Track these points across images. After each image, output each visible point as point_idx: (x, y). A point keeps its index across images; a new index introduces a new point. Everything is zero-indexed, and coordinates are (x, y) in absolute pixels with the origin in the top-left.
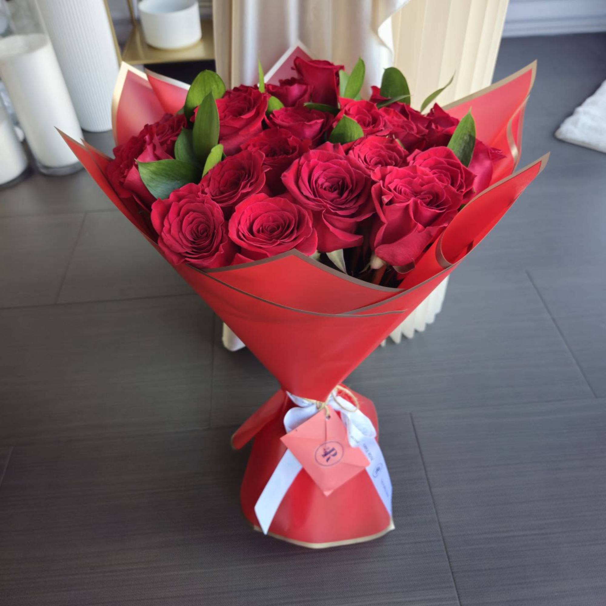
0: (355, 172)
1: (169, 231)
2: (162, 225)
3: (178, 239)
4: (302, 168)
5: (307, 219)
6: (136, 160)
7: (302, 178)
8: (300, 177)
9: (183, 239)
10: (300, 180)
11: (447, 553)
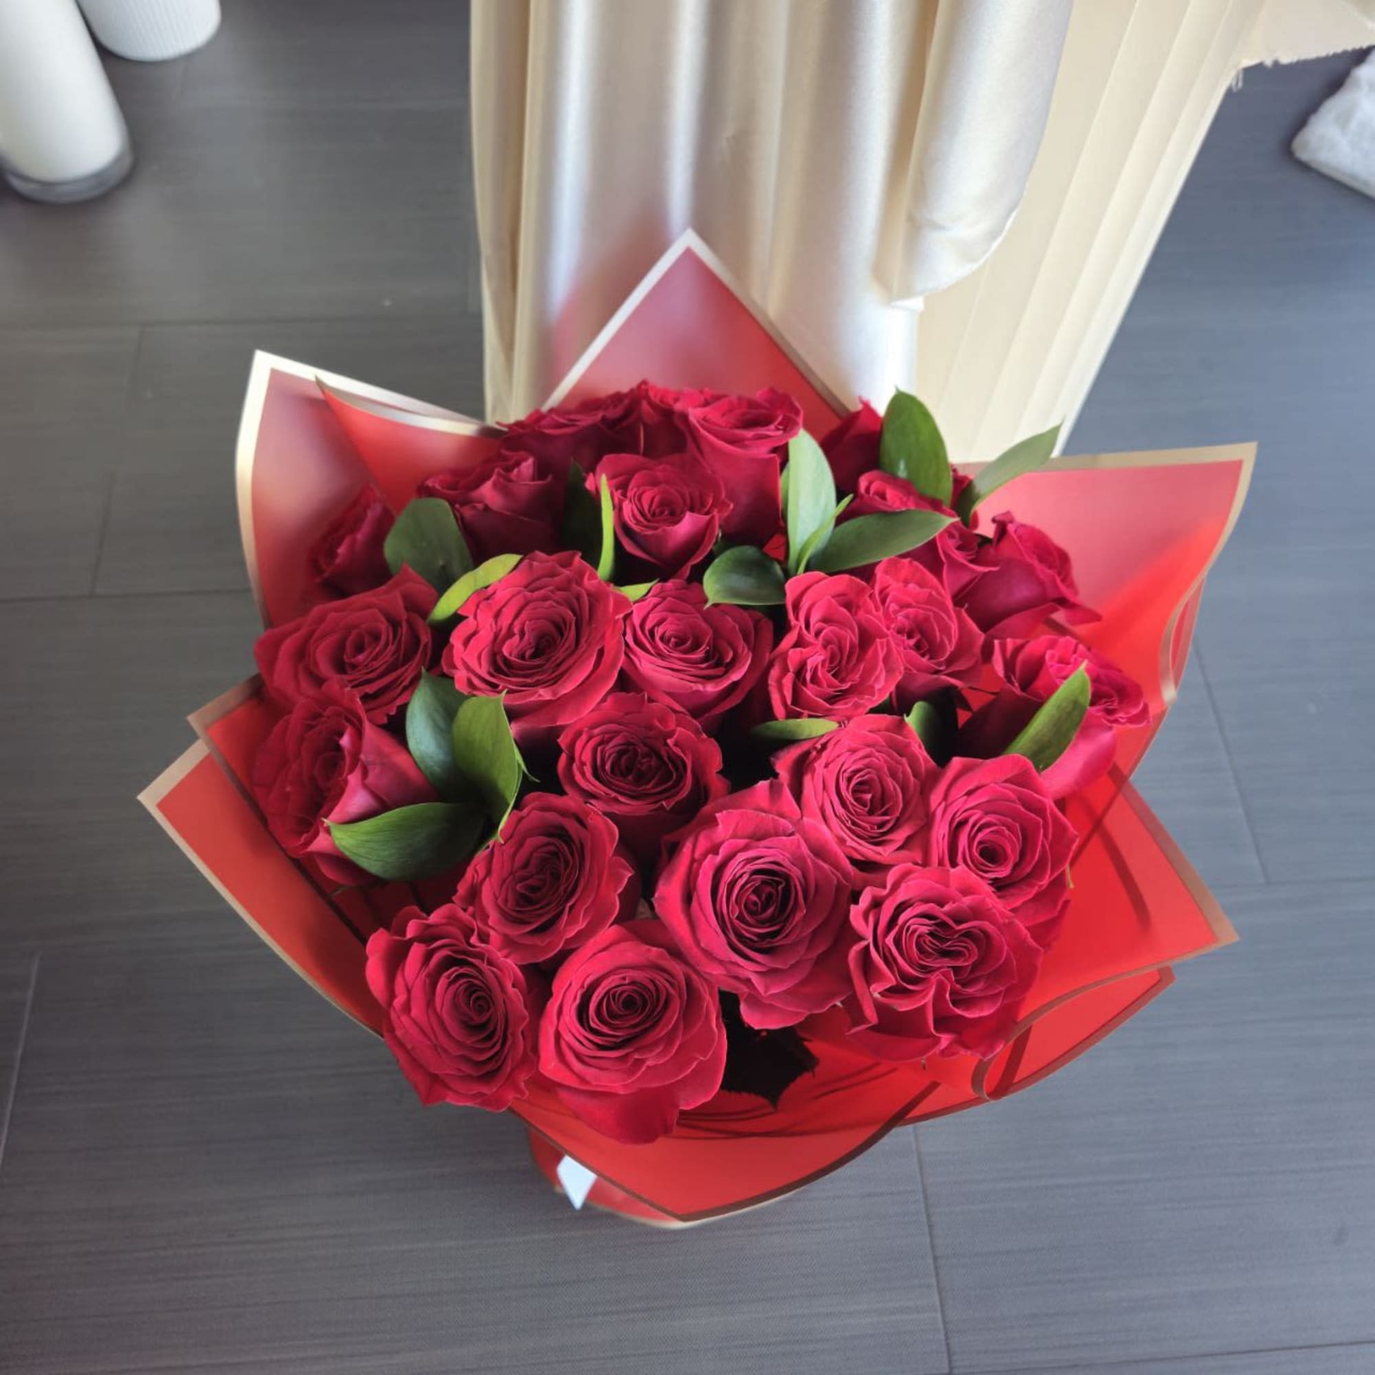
0: (817, 867)
1: (407, 1007)
2: (392, 995)
3: (428, 1031)
4: (701, 872)
5: (707, 1007)
6: (325, 820)
7: (698, 897)
8: (695, 894)
9: (437, 1028)
10: (694, 904)
11: (929, 1216)
